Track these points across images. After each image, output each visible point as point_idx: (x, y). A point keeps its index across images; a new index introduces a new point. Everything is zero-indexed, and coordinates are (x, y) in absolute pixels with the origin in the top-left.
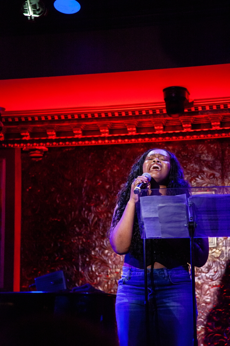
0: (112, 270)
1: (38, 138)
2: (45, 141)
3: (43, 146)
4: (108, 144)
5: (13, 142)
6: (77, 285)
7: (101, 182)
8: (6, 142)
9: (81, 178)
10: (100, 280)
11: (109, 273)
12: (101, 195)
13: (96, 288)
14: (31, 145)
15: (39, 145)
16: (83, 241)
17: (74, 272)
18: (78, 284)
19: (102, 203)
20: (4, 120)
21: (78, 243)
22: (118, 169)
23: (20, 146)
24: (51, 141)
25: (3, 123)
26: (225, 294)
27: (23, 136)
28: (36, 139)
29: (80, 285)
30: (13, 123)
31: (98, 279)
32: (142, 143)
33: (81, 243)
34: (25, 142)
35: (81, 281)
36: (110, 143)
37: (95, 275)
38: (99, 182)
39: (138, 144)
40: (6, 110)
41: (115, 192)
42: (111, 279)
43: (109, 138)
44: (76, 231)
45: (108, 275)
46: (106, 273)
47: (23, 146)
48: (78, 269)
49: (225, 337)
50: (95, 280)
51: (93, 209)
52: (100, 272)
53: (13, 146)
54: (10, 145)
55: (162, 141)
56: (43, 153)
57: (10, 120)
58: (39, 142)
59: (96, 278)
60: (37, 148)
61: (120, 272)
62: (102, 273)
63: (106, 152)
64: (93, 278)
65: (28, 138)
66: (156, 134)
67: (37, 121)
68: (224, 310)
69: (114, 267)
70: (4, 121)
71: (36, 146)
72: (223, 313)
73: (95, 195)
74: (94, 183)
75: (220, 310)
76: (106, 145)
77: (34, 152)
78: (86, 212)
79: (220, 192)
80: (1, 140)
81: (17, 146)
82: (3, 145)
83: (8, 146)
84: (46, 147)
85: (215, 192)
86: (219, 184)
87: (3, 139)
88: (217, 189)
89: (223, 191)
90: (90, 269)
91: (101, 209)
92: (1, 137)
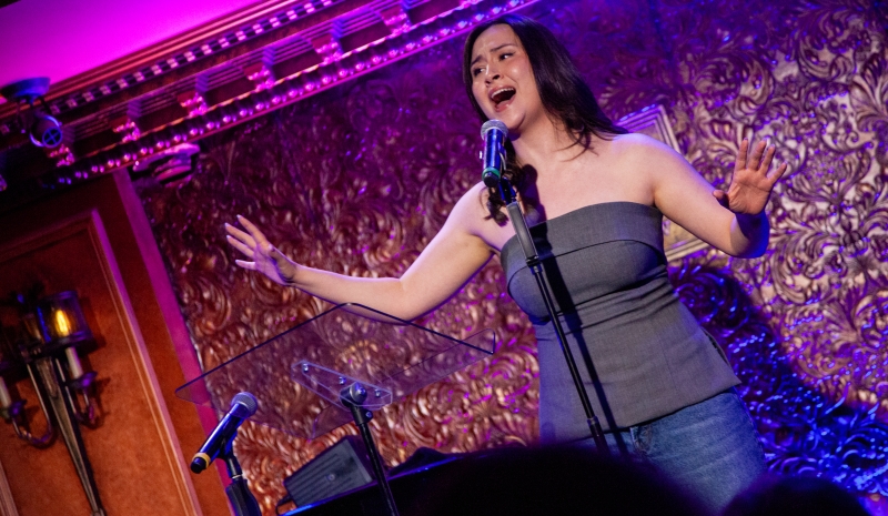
0: (471, 397)
1: (162, 127)
2: (182, 129)
3: (181, 142)
4: (349, 78)
5: (102, 160)
6: (395, 463)
7: (365, 184)
8: (82, 164)
9: (311, 192)
10: (450, 432)
11: (466, 407)
12: (378, 216)
13: (446, 452)
14: (151, 151)
15: (174, 144)
16: (371, 351)
17: (378, 434)
18: (398, 460)
19: (389, 237)
20: (56, 109)
21: (361, 360)
22: (398, 134)
23: (121, 164)
24: (199, 122)
25: (57, 117)
26: (773, 353)
27: (122, 134)
28: (156, 130)
29: (403, 461)
30: (85, 108)
31: (445, 430)
32: (436, 47)
33: (368, 358)
34: (132, 147)
35: (402, 452)
36: (353, 76)
37: (432, 424)
38: (359, 187)
39: (426, 52)
40: (53, 81)
41: (409, 196)
42: (478, 419)
43: (347, 64)
44: (346, 333)
45: (465, 412)
46: (460, 410)
47: (131, 160)
48: (384, 425)
49: (811, 460)
50: (439, 437)
51: (370, 260)
52: (442, 412)
53: (105, 170)
54: (94, 169)
56: (190, 161)
57: (73, 104)
58: (167, 135)
59: (439, 431)
60: (168, 151)
61: (494, 393)
62: (449, 412)
63: (350, 103)
64: (432, 433)
65: (135, 136)
67: (142, 83)
68: (785, 393)
69: (474, 386)
70: (58, 111)
71: (165, 148)
72: (786, 401)
73: (361, 223)
74: (349, 193)
75: (776, 397)
76: (345, 84)
77: (165, 166)
79: (677, 100)
80: (68, 164)
81: (115, 166)
82: (78, 175)
83: (90, 173)
84: (193, 143)
85: (665, 107)
86: (667, 81)
87: (73, 160)
88: (668, 97)
89: (684, 94)
90: (415, 412)
91: (390, 252)
92: (65, 155)
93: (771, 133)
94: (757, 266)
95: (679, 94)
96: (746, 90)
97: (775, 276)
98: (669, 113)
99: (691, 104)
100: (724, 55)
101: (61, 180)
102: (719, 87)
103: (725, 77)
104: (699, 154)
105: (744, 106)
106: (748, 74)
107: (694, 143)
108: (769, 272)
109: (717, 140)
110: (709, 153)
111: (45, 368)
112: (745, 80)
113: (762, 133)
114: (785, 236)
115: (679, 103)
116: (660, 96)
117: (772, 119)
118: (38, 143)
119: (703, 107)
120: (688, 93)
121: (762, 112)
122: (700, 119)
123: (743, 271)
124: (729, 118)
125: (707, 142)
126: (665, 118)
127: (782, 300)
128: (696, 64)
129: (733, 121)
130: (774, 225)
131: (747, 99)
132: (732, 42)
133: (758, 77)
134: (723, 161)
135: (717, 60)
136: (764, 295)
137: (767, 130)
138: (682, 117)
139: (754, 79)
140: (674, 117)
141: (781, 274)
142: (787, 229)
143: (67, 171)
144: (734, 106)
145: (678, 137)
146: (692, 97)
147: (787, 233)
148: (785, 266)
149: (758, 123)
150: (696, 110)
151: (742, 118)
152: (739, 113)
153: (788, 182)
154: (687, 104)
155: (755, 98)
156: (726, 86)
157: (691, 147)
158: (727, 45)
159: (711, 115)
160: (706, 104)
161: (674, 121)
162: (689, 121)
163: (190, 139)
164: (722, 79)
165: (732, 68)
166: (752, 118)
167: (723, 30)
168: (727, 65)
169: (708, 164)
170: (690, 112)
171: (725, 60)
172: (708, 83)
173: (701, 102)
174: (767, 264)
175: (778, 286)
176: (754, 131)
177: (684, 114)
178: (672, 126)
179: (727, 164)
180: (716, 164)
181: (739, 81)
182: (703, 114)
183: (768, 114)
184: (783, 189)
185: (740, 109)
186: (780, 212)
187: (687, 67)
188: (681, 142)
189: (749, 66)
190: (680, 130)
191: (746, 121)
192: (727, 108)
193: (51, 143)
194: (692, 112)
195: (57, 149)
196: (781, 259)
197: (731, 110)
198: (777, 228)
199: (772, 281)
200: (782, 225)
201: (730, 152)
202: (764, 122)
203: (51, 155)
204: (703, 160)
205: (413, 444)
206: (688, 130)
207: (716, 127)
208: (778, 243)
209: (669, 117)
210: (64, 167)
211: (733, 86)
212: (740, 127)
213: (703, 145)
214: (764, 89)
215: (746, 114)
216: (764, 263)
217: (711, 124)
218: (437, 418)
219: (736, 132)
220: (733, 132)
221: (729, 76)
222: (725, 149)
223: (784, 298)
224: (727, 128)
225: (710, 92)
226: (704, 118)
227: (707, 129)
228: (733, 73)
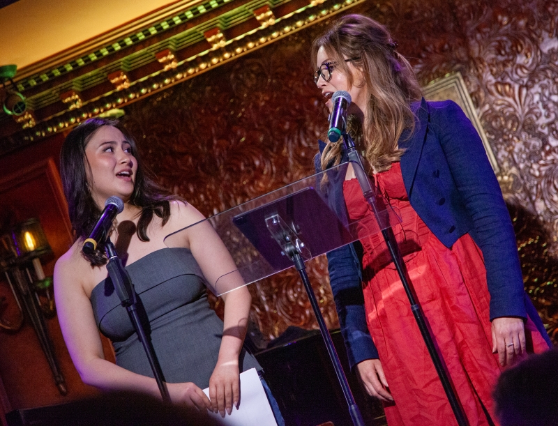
0: (325, 287)
1: (97, 98)
2: (112, 99)
3: (112, 108)
4: (232, 59)
5: (55, 122)
6: (272, 337)
7: (245, 135)
8: (41, 126)
10: (310, 314)
11: (322, 296)
12: (254, 157)
13: (308, 329)
14: (90, 115)
15: (106, 110)
16: (252, 256)
17: (258, 317)
18: (274, 335)
19: (262, 173)
20: (21, 87)
21: (244, 261)
22: (267, 98)
23: (69, 125)
24: (124, 93)
25: (23, 93)
26: (545, 251)
27: (69, 104)
28: (94, 100)
29: (277, 336)
30: (41, 86)
31: (307, 312)
32: (293, 35)
33: (250, 259)
34: (77, 113)
35: (277, 329)
36: (234, 57)
37: (298, 308)
38: (241, 137)
39: (287, 38)
40: (19, 67)
41: (277, 142)
42: (331, 304)
43: (230, 48)
44: (234, 242)
45: (321, 298)
47: (76, 122)
48: (263, 310)
50: (303, 317)
51: (250, 190)
52: (304, 298)
53: (57, 130)
54: (50, 129)
55: (328, 16)
57: (33, 83)
58: (101, 103)
59: (303, 313)
60: (102, 115)
63: (232, 76)
64: (298, 314)
65: (78, 105)
66: (314, 7)
67: (83, 67)
68: (554, 280)
69: (327, 279)
70: (23, 88)
71: (100, 113)
72: (555, 286)
73: (242, 164)
74: (233, 141)
75: (548, 283)
76: (229, 63)
78: (239, 201)
79: (470, 68)
80: (31, 126)
81: (65, 127)
82: (38, 134)
83: (47, 133)
84: (120, 109)
85: (462, 74)
86: (463, 55)
87: (34, 123)
88: (464, 66)
89: (475, 63)
90: (284, 299)
91: (264, 183)
92: (28, 120)
93: (540, 90)
94: (532, 187)
95: (472, 63)
96: (520, 60)
97: (546, 195)
98: (464, 77)
99: (480, 71)
100: (504, 35)
101: (26, 138)
102: (500, 58)
103: (505, 50)
104: (487, 107)
105: (519, 71)
106: (522, 48)
107: (483, 99)
108: (541, 192)
109: (500, 97)
110: (494, 106)
111: (18, 273)
112: (519, 52)
113: (533, 91)
114: (551, 166)
115: (472, 71)
116: (458, 66)
117: (540, 80)
118: (9, 112)
119: (489, 73)
120: (478, 62)
121: (533, 76)
122: (488, 82)
123: (522, 192)
124: (508, 80)
125: (493, 98)
126: (462, 81)
127: (551, 212)
128: (483, 42)
129: (512, 83)
130: (544, 158)
131: (521, 67)
132: (509, 25)
133: (529, 50)
134: (505, 112)
135: (498, 38)
136: (537, 209)
137: (537, 89)
138: (474, 80)
139: (526, 51)
140: (468, 81)
141: (549, 193)
142: (553, 160)
143: (31, 131)
144: (512, 72)
145: (471, 95)
146: (481, 66)
147: (553, 163)
148: (552, 187)
149: (530, 83)
150: (484, 76)
151: (519, 80)
152: (516, 77)
153: (553, 126)
154: (478, 70)
155: (527, 66)
156: (506, 57)
157: (481, 103)
158: (506, 28)
159: (495, 78)
160: (491, 71)
161: (468, 83)
162: (479, 84)
163: (118, 106)
164: (503, 52)
165: (510, 44)
166: (525, 80)
167: (503, 16)
168: (507, 42)
169: (494, 114)
170: (479, 77)
171: (505, 38)
172: (493, 56)
173: (488, 69)
174: (539, 186)
175: (547, 202)
176: (527, 90)
177: (476, 79)
178: (467, 87)
179: (508, 114)
180: (499, 114)
181: (515, 53)
182: (490, 78)
183: (537, 76)
184: (549, 132)
185: (517, 73)
186: (548, 148)
187: (477, 45)
188: (474, 99)
189: (522, 42)
190: (473, 90)
191: (521, 83)
192: (507, 73)
193: (18, 112)
194: (482, 77)
195: (23, 115)
196: (549, 183)
197: (510, 75)
198: (545, 160)
199: (543, 198)
200: (549, 158)
201: (510, 105)
202: (534, 82)
203: (19, 120)
204: (490, 112)
205: (284, 323)
206: (479, 90)
207: (500, 87)
208: (547, 170)
209: (465, 81)
210: (28, 129)
211: (511, 57)
212: (517, 87)
213: (490, 100)
214: (534, 59)
215: (521, 77)
216: (537, 185)
217: (496, 85)
218: (301, 303)
219: (514, 91)
220: (512, 91)
221: (508, 50)
222: (506, 103)
223: (552, 210)
224: (507, 88)
225: (494, 62)
226: (490, 81)
227: (493, 89)
228: (511, 48)
